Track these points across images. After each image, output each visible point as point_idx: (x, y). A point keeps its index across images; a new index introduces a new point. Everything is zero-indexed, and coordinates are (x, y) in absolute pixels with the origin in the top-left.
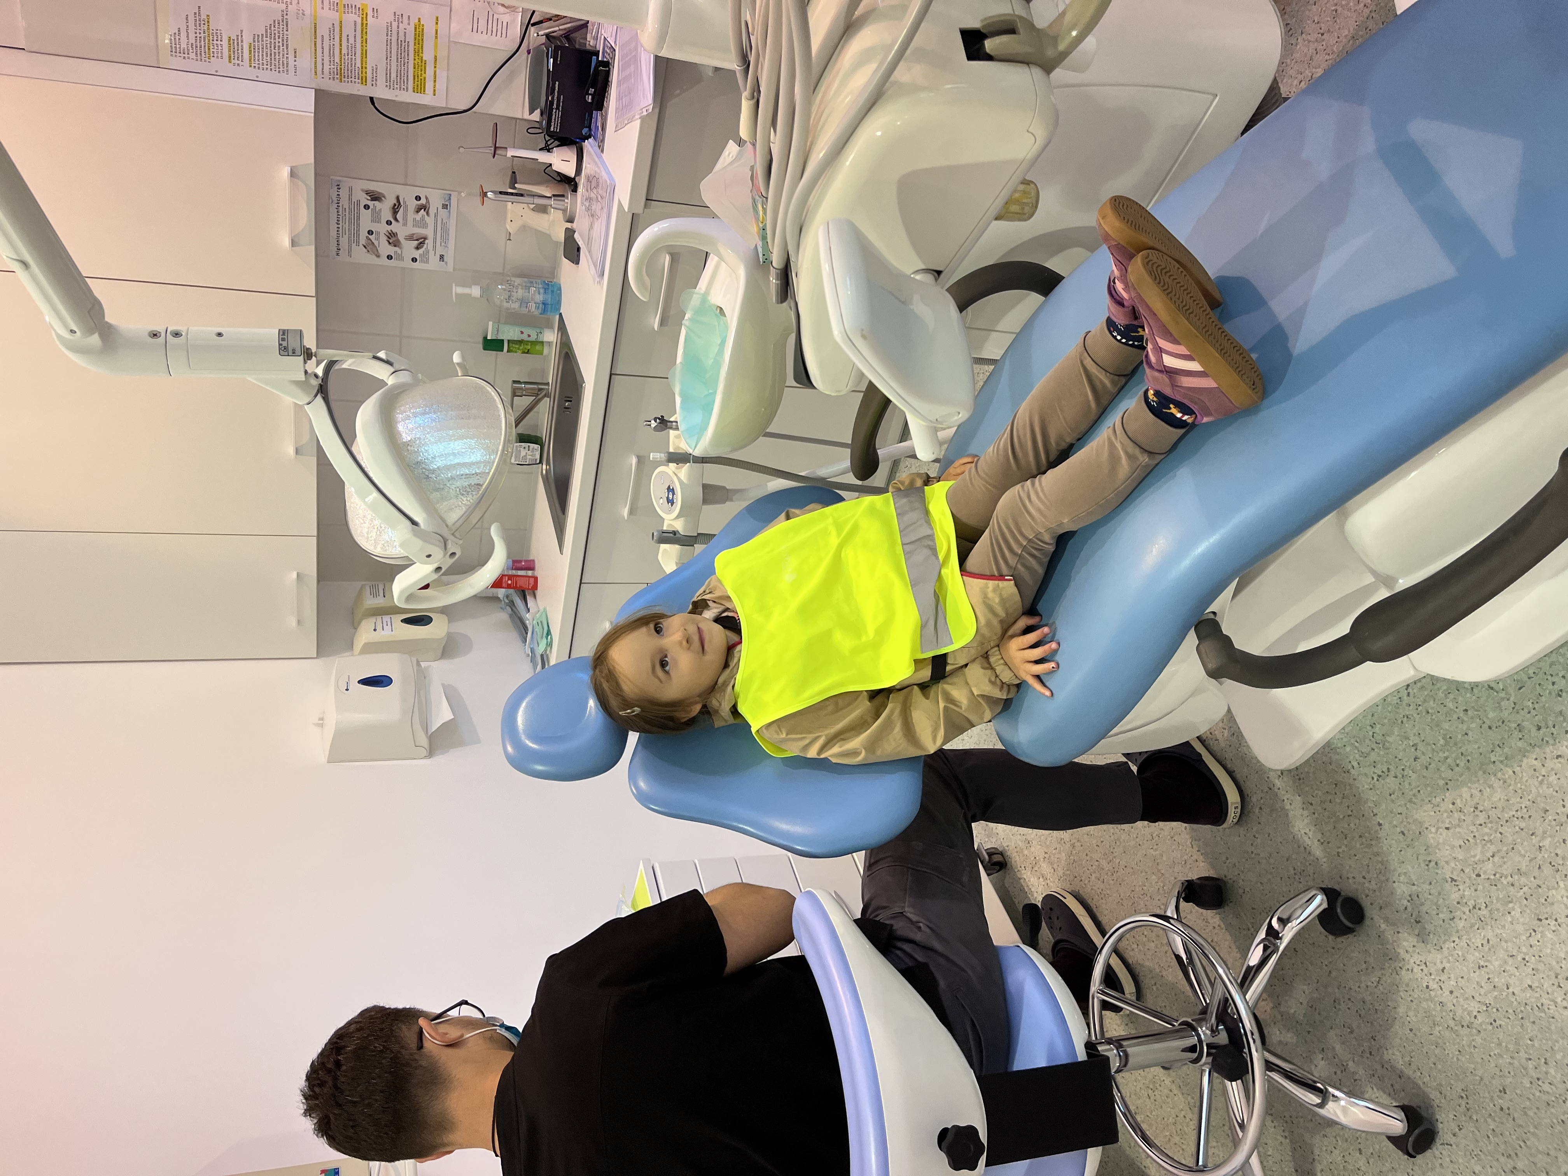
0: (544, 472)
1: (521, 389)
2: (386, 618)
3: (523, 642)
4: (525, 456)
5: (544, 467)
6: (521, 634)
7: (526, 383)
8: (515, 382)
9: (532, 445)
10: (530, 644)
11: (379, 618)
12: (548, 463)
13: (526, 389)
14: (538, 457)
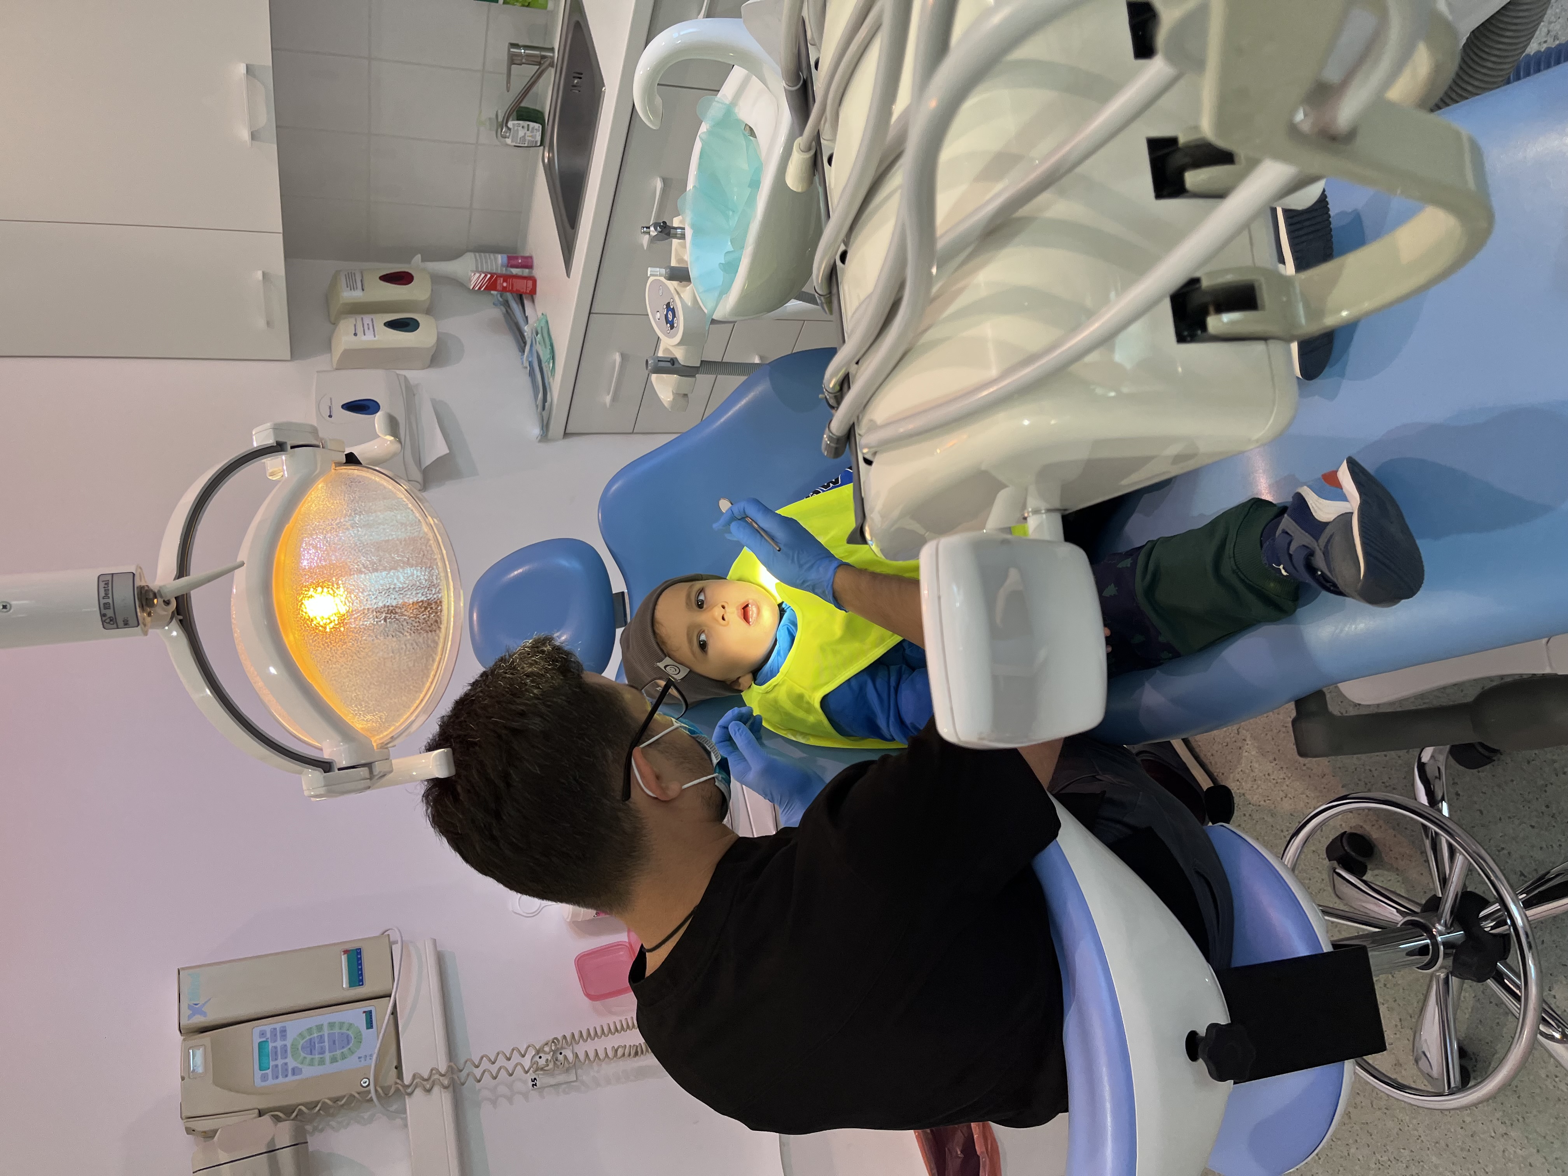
0: (546, 160)
1: (520, 55)
2: (367, 319)
3: (520, 351)
4: (524, 137)
5: (546, 155)
6: (518, 342)
7: (526, 47)
8: (513, 45)
9: (532, 124)
10: (528, 357)
11: (359, 318)
12: (551, 149)
13: (528, 55)
14: (539, 138)
